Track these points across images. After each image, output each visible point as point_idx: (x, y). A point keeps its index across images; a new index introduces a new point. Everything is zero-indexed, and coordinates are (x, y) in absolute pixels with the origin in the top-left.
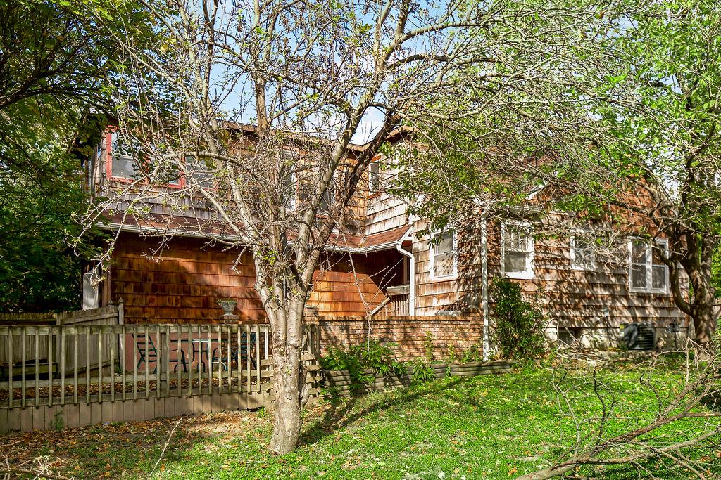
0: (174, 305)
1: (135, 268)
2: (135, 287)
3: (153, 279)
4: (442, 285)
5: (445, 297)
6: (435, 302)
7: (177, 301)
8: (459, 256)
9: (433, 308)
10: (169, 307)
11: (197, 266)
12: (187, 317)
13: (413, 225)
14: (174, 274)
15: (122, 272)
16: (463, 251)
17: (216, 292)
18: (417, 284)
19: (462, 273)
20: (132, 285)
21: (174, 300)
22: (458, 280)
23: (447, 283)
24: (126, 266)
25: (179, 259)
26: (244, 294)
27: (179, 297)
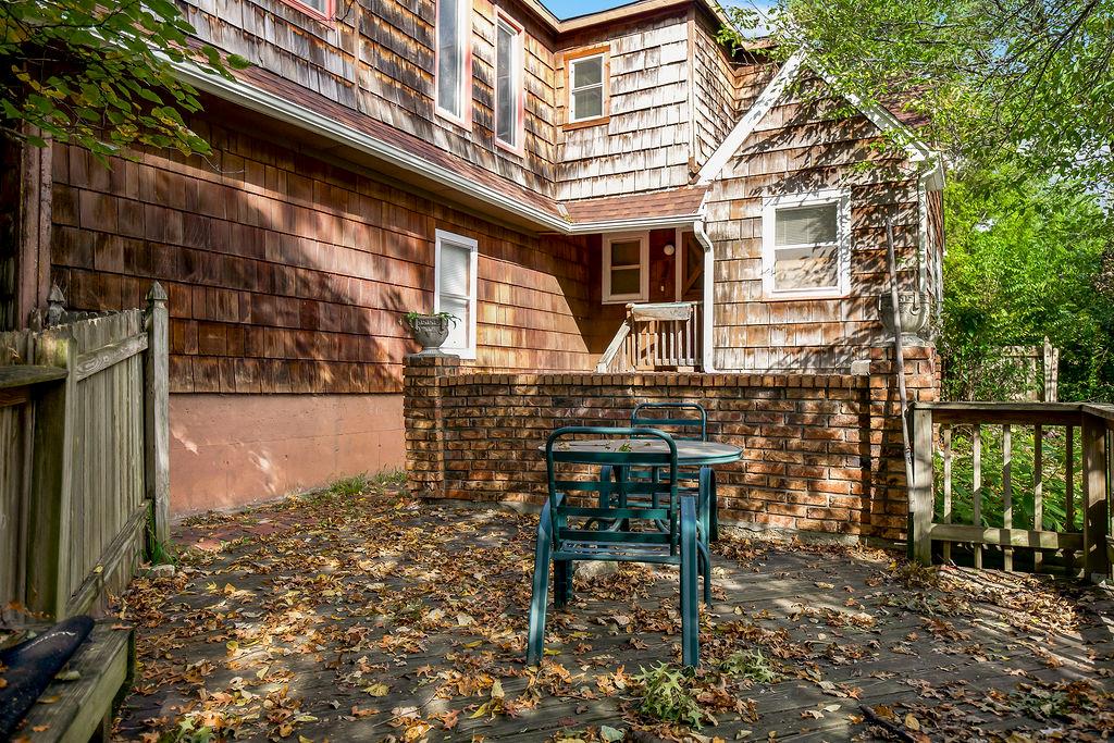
0: (236, 320)
1: (130, 191)
2: (128, 254)
3: (180, 232)
4: (801, 307)
5: (809, 329)
6: (778, 340)
7: (242, 305)
8: (855, 253)
9: (774, 350)
10: (221, 324)
11: (290, 212)
12: (267, 355)
13: (710, 188)
14: (236, 227)
15: (88, 200)
16: (869, 243)
17: (330, 290)
18: (722, 303)
19: (860, 287)
20: (120, 244)
21: (235, 304)
22: (853, 299)
23: (820, 304)
24: (101, 181)
25: (248, 186)
26: (383, 299)
27: (248, 296)
